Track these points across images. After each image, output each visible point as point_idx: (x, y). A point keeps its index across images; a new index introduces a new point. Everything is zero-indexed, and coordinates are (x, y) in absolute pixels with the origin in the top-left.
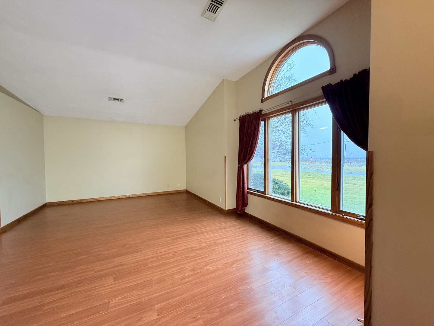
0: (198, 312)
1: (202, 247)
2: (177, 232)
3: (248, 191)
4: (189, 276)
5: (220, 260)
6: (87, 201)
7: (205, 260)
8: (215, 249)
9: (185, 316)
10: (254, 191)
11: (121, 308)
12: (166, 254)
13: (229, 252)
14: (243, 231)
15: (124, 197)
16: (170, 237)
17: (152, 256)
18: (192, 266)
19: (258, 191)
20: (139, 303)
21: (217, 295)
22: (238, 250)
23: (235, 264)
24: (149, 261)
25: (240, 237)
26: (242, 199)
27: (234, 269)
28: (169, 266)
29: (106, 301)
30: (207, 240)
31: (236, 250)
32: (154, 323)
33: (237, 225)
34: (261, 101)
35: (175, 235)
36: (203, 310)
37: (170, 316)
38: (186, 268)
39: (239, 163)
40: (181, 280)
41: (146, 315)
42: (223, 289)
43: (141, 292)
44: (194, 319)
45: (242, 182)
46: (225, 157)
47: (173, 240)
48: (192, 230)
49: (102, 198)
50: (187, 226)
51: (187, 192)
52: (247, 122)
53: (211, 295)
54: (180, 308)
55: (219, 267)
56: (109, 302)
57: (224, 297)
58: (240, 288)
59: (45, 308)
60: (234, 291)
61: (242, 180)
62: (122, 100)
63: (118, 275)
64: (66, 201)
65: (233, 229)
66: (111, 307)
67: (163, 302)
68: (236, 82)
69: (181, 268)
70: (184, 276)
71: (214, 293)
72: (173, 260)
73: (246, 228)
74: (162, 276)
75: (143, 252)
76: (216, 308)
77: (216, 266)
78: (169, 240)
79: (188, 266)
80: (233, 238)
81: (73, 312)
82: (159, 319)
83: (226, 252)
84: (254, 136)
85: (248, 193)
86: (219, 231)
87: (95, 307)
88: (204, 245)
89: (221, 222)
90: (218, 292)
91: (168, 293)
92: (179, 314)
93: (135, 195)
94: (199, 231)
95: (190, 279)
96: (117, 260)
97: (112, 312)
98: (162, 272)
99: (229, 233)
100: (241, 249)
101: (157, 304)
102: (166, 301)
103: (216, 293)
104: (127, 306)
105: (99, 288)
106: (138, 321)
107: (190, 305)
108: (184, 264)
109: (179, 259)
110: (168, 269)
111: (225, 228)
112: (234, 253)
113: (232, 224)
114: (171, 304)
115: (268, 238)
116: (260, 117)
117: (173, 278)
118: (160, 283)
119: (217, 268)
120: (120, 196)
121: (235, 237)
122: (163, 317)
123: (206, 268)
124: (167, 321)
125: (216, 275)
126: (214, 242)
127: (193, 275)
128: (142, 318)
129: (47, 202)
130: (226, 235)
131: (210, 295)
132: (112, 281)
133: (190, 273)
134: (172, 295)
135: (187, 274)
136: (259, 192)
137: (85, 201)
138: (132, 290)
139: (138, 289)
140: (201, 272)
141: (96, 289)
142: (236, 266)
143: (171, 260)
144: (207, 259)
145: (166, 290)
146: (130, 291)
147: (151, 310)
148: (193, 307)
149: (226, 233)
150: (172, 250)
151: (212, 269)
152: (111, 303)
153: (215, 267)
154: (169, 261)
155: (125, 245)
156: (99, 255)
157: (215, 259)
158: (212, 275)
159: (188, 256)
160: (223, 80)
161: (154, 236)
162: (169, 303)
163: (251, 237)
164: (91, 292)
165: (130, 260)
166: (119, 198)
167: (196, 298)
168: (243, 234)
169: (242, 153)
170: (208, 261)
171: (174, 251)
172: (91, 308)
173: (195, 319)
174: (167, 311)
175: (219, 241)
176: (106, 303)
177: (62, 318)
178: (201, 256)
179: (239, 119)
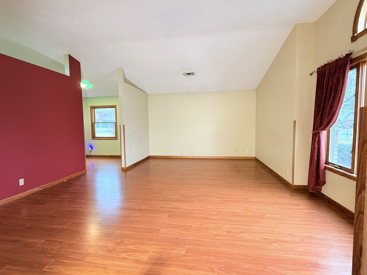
0: (216, 266)
1: (247, 215)
2: (228, 195)
3: (325, 166)
4: (222, 236)
5: (261, 233)
6: (172, 157)
7: (245, 228)
8: (259, 222)
9: (205, 263)
10: (336, 168)
11: (165, 236)
12: (210, 211)
13: (275, 229)
14: (306, 213)
15: (197, 157)
16: (220, 198)
17: (199, 209)
18: (229, 228)
19: (341, 168)
20: (177, 239)
21: (240, 261)
22: (288, 231)
23: (277, 244)
24: (195, 212)
25: (298, 219)
26: (315, 175)
27: (272, 248)
28: (209, 221)
29: (159, 228)
30: (255, 211)
31: (286, 231)
32: (181, 256)
33: (302, 205)
34: (352, 39)
35: (225, 198)
36: (222, 267)
37: (194, 258)
38: (222, 228)
39: (314, 130)
40: (214, 236)
41: (178, 248)
42: (250, 260)
43: (181, 232)
44: (210, 270)
45: (316, 154)
46: (295, 122)
47: (222, 201)
48: (243, 197)
49: (181, 156)
50: (241, 192)
51: (256, 160)
52: (327, 74)
53: (235, 259)
54: (203, 255)
55: (256, 239)
56: (160, 230)
57: (247, 267)
58: (269, 268)
59: (130, 219)
60: (261, 267)
61: (316, 151)
62: (193, 74)
63: (172, 215)
64: (160, 156)
65: (295, 208)
66: (160, 233)
67: (193, 245)
68: (316, 22)
69: (219, 226)
70: (218, 233)
71: (239, 259)
72: (215, 217)
73: (314, 211)
74: (201, 227)
75: (194, 204)
76: (234, 272)
77: (253, 238)
78: (219, 200)
79: (225, 227)
80: (288, 217)
81: (140, 226)
82: (185, 256)
83: (272, 229)
84: (336, 91)
85: (326, 168)
86: (274, 205)
87: (152, 229)
88: (250, 214)
89: (281, 197)
90: (242, 260)
91: (199, 240)
92: (201, 260)
93: (206, 157)
94: (252, 200)
95: (223, 238)
96: (175, 204)
97: (160, 236)
98: (201, 224)
99: (286, 211)
100: (294, 232)
101: (188, 245)
102: (196, 246)
103: (241, 260)
104: (169, 237)
105: (157, 218)
106: (172, 249)
107: (213, 258)
108: (222, 224)
109: (220, 218)
110: (207, 223)
111: (283, 204)
112: (281, 232)
113: (296, 203)
114: (198, 250)
115: (344, 231)
116: (347, 64)
117: (208, 232)
118: (196, 231)
119: (253, 239)
120: (194, 156)
121: (292, 217)
122: (188, 256)
123: (241, 235)
124: (190, 260)
125: (249, 245)
126: (262, 214)
127: (227, 236)
128: (175, 249)
129: (150, 155)
130: (280, 212)
131: (233, 259)
132: (167, 217)
133: (224, 234)
134: (201, 243)
135: (221, 233)
136: (343, 169)
137: (171, 157)
138: (176, 228)
139: (180, 229)
140: (235, 236)
141: (156, 218)
142: (277, 246)
143: (213, 217)
144: (246, 228)
145: (199, 238)
146: (174, 228)
147: (182, 246)
148: (214, 260)
149: (282, 210)
150: (217, 209)
151: (247, 238)
152: (161, 230)
153: (251, 237)
154: (210, 217)
155: (184, 195)
156: (166, 197)
157: (255, 230)
158: (245, 243)
159: (229, 219)
160: (296, 26)
161: (208, 194)
162: (197, 248)
163: (316, 223)
164: (153, 219)
165: (183, 207)
166: (193, 158)
167: (220, 255)
168: (306, 217)
169: (318, 116)
170: (247, 229)
171: (219, 210)
172: (150, 229)
173: (212, 270)
174: (193, 253)
175: (269, 215)
176: (159, 229)
177: (135, 227)
178: (242, 223)
179: (316, 71)
